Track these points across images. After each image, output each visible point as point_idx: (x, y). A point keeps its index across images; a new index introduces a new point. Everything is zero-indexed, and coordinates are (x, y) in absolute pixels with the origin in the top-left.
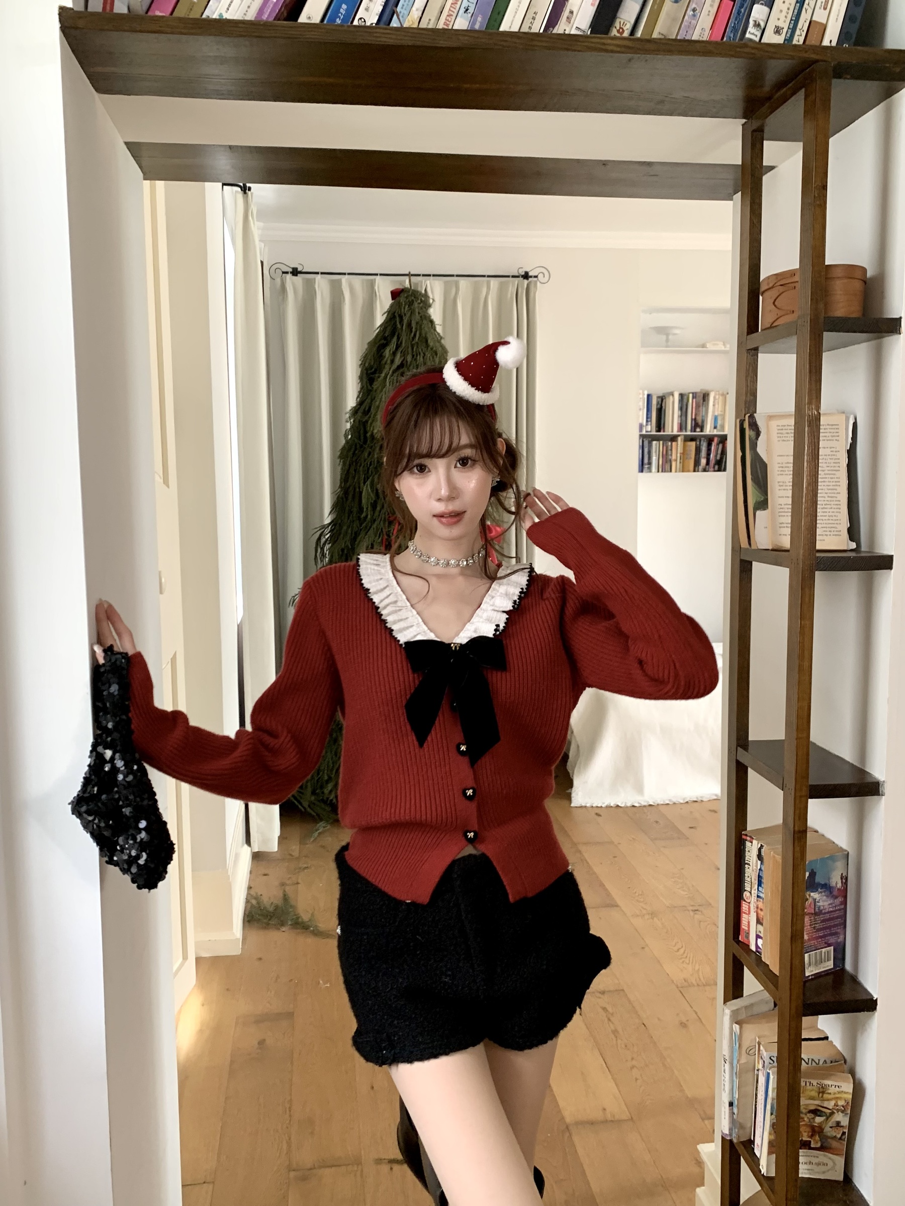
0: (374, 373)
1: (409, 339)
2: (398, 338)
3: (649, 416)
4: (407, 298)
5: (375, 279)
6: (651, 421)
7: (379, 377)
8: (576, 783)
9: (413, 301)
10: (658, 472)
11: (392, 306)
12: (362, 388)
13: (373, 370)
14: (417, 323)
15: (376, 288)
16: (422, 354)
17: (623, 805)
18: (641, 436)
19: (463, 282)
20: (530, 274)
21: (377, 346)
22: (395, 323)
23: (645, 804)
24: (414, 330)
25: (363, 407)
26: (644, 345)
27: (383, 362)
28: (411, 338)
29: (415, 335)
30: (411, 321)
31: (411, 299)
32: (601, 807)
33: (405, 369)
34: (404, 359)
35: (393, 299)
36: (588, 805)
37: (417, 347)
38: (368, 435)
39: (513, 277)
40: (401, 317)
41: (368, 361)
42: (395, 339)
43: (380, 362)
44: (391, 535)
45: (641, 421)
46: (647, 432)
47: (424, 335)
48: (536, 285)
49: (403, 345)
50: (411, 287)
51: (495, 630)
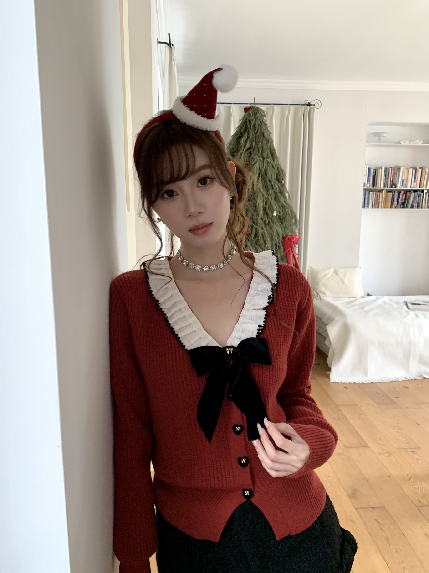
1: (254, 134)
2: (248, 133)
3: (369, 179)
4: (253, 111)
5: (231, 106)
6: (370, 182)
7: (237, 155)
8: (333, 369)
9: (256, 113)
10: (372, 208)
11: (244, 116)
13: (235, 150)
14: (259, 125)
15: (231, 111)
16: (261, 142)
17: (357, 382)
18: (364, 189)
19: (276, 108)
20: (311, 104)
21: (237, 137)
22: (247, 124)
23: (369, 382)
24: (257, 128)
26: (368, 142)
27: (240, 146)
28: (255, 133)
29: (257, 132)
30: (255, 124)
31: (255, 112)
32: (346, 383)
33: (251, 150)
34: (251, 145)
35: (245, 113)
36: (339, 382)
37: (259, 138)
39: (302, 105)
40: (250, 121)
42: (246, 133)
43: (238, 146)
45: (364, 182)
46: (367, 187)
47: (262, 131)
48: (314, 110)
49: (251, 137)
50: (255, 106)
51: (258, 330)
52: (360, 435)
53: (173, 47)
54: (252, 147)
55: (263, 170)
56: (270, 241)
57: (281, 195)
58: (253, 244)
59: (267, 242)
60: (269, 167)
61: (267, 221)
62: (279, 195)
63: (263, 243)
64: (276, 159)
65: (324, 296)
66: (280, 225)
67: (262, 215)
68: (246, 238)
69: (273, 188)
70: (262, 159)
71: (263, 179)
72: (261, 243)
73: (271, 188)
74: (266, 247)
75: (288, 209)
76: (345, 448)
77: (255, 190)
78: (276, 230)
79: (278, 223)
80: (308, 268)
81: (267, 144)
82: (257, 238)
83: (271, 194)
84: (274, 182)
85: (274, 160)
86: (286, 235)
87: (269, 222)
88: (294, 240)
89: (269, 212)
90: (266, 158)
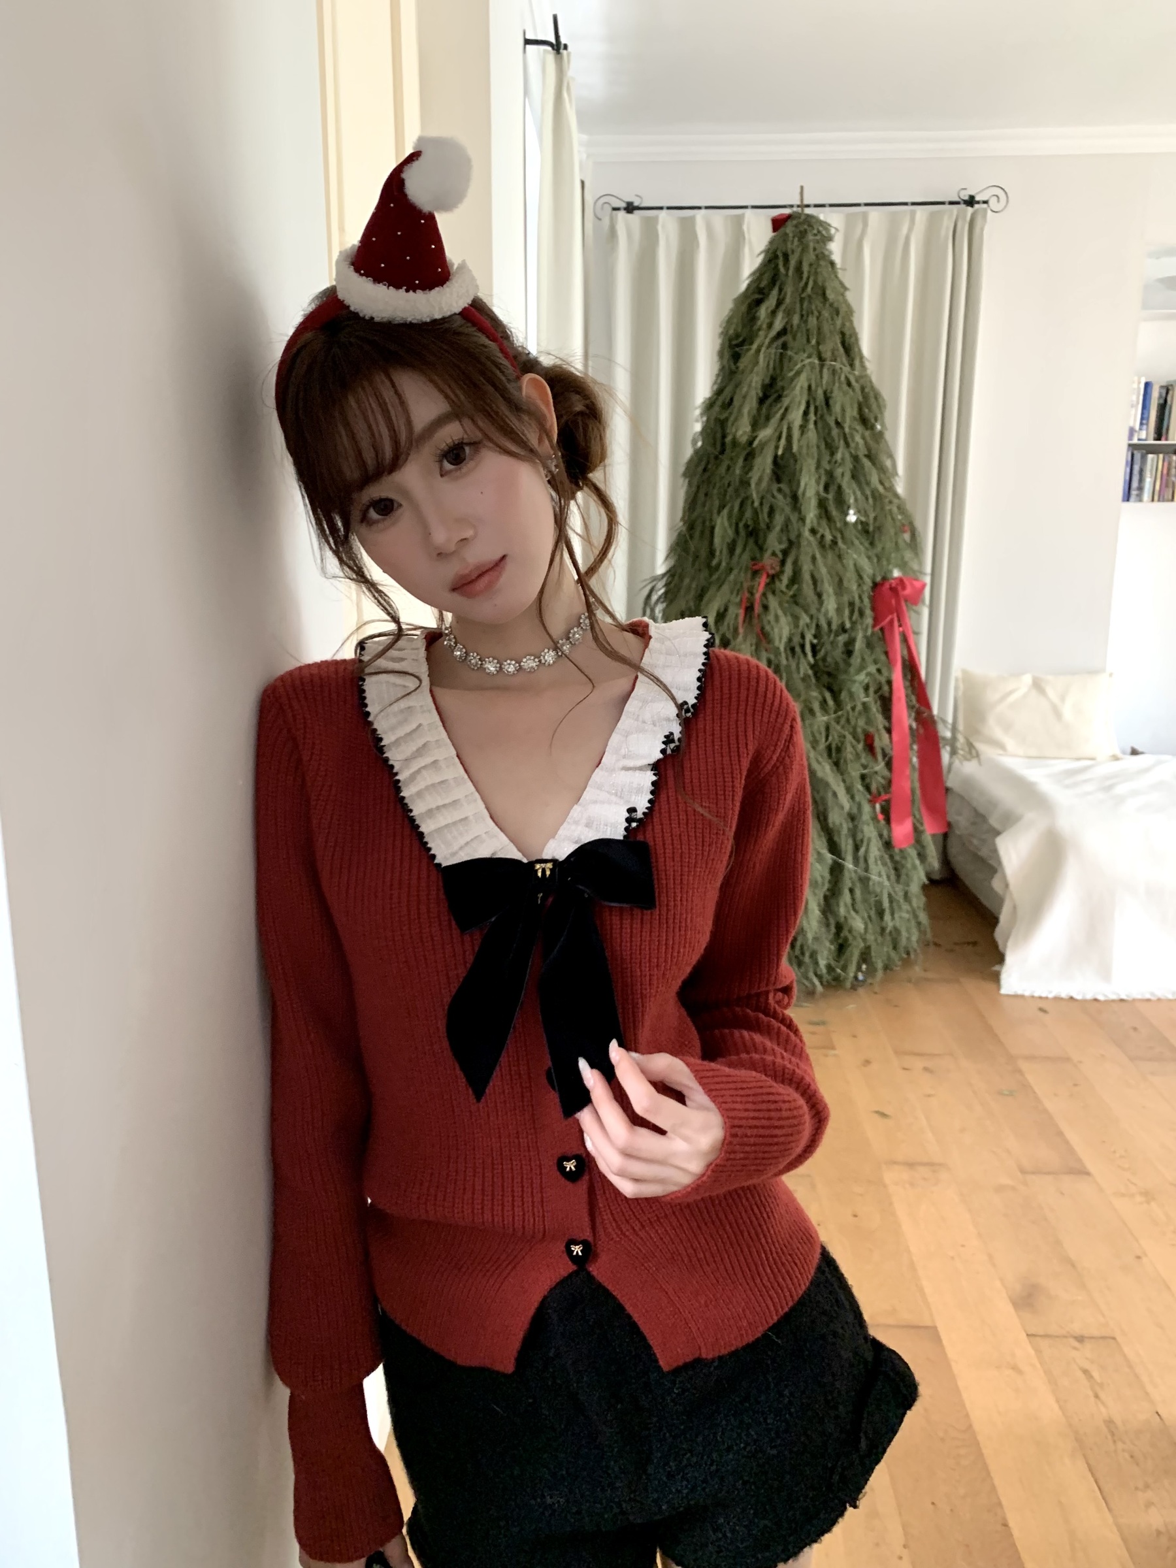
0: (742, 344)
1: (797, 290)
2: (781, 290)
3: (1145, 416)
4: (796, 226)
5: (743, 215)
6: (1147, 424)
7: (748, 351)
8: (1009, 959)
9: (806, 231)
10: (1153, 500)
11: (771, 242)
12: (722, 369)
13: (741, 339)
14: (811, 265)
15: (745, 227)
16: (816, 313)
17: (1079, 997)
18: (1130, 445)
19: (874, 214)
20: (977, 199)
21: (749, 301)
22: (777, 265)
23: (1114, 997)
24: (805, 275)
25: (721, 398)
26: (1145, 306)
27: (755, 328)
28: (800, 290)
29: (806, 284)
30: (801, 262)
31: (802, 228)
32: (1047, 998)
33: (788, 338)
34: (787, 323)
35: (774, 231)
36: (1027, 993)
37: (809, 302)
38: (729, 439)
39: (951, 203)
40: (786, 257)
41: (733, 326)
42: (775, 292)
43: (751, 327)
44: (755, 591)
45: (1131, 424)
46: (1139, 440)
47: (820, 284)
48: (985, 217)
49: (788, 300)
50: (803, 210)
51: (629, 820)
52: (1067, 1142)
53: (564, 52)
54: (789, 329)
55: (820, 393)
56: (836, 594)
57: (870, 464)
58: (787, 602)
59: (825, 597)
60: (837, 384)
61: (829, 537)
62: (867, 463)
63: (815, 598)
64: (857, 363)
65: (1001, 752)
66: (867, 549)
67: (815, 521)
68: (767, 585)
69: (847, 445)
70: (817, 361)
71: (821, 421)
72: (809, 600)
73: (842, 442)
74: (823, 610)
75: (890, 502)
76: (1019, 1174)
77: (795, 448)
78: (855, 565)
79: (861, 543)
80: (956, 672)
81: (832, 319)
82: (796, 586)
83: (843, 459)
84: (850, 427)
85: (852, 365)
86: (884, 579)
87: (834, 542)
88: (908, 591)
89: (834, 513)
90: (828, 359)
